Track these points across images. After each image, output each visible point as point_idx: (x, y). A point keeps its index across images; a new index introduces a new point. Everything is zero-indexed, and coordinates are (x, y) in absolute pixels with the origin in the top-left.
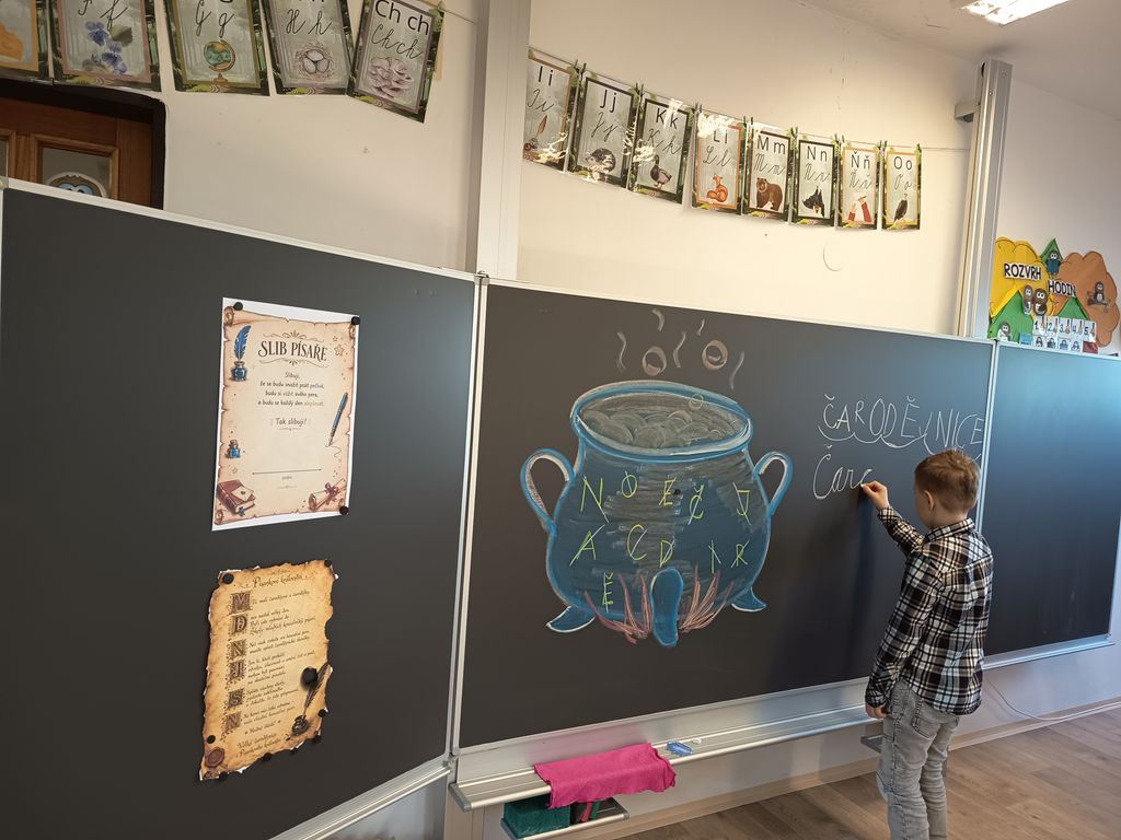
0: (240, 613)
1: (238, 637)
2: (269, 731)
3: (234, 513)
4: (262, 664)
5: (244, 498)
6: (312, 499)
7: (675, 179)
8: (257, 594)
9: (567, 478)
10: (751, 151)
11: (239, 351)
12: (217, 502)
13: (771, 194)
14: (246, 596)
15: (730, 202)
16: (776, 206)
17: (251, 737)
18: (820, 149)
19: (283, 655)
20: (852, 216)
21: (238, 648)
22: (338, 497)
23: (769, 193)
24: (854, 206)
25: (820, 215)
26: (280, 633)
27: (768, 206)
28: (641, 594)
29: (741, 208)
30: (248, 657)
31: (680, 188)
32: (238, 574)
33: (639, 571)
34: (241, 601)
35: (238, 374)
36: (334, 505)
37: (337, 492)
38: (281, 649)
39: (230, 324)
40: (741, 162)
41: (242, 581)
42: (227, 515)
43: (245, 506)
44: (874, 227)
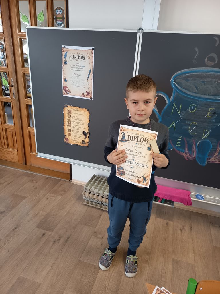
0: (69, 114)
1: (69, 119)
2: (77, 140)
3: (67, 93)
4: (74, 126)
5: (69, 90)
6: (83, 94)
8: (73, 111)
9: (167, 102)
11: (65, 58)
12: (63, 90)
14: (71, 111)
17: (73, 139)
19: (78, 126)
21: (69, 121)
22: (90, 95)
26: (78, 121)
28: (193, 145)
30: (71, 124)
32: (69, 106)
33: (192, 138)
34: (69, 112)
35: (66, 63)
36: (88, 96)
38: (78, 125)
39: (63, 51)
41: (69, 108)
42: (65, 93)
43: (69, 92)
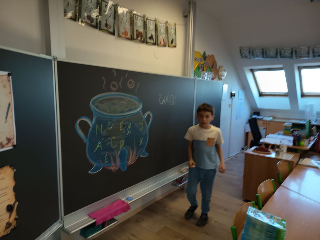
7: (112, 28)
9: (91, 125)
10: (133, 21)
13: (140, 35)
15: (129, 36)
16: (141, 38)
18: (152, 22)
20: (161, 43)
22: (12, 141)
23: (139, 34)
24: (161, 40)
25: (152, 42)
27: (139, 38)
28: (116, 157)
29: (132, 39)
31: (114, 31)
33: (115, 151)
36: (10, 144)
37: (11, 140)
40: (131, 24)
44: (166, 46)
